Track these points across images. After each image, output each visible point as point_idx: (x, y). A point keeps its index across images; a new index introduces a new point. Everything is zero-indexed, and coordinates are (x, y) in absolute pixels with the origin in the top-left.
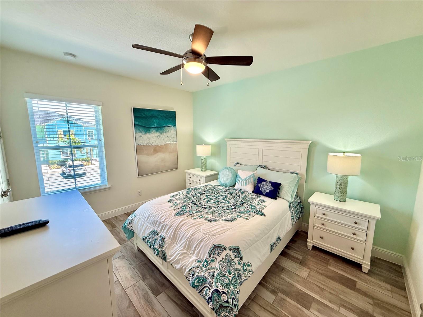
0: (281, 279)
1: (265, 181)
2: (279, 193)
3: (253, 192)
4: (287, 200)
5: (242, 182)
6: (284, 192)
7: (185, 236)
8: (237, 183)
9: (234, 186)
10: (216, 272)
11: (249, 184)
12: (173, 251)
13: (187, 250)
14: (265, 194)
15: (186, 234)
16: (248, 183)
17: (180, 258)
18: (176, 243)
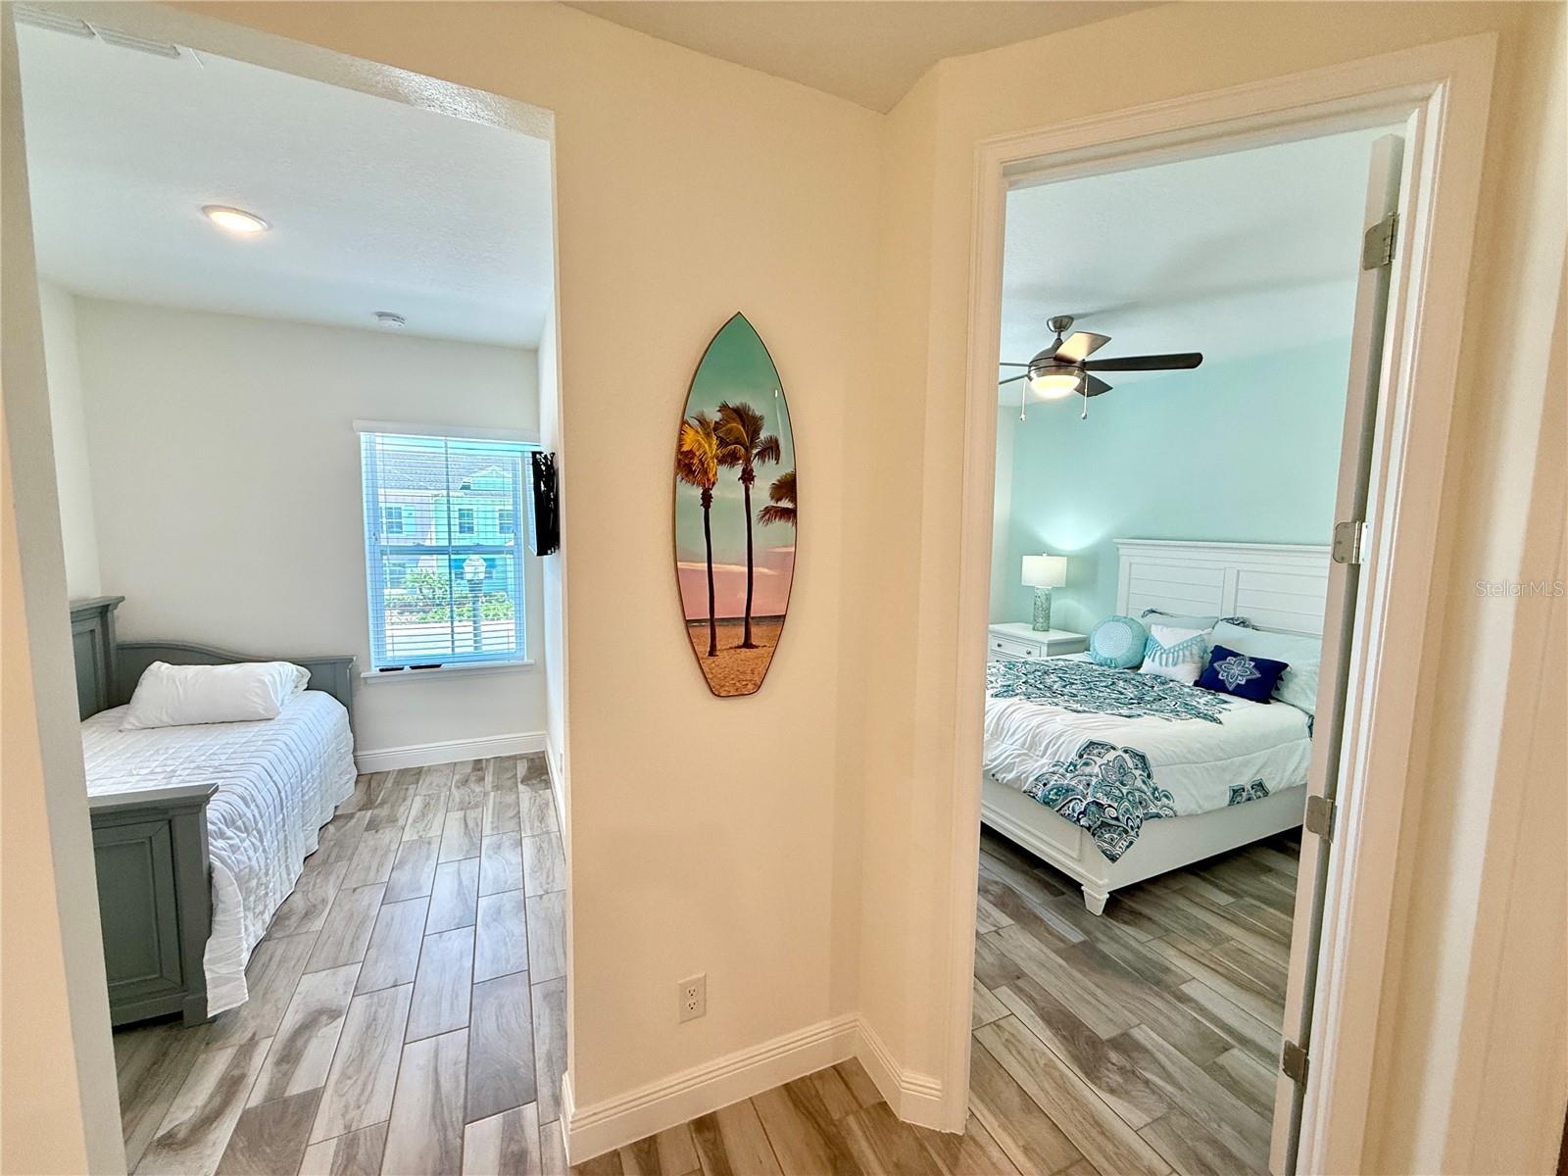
0: (1263, 882)
1: (1235, 655)
2: (1278, 689)
3: (1196, 684)
4: (1303, 710)
5: (1164, 656)
6: (1296, 689)
7: (1022, 727)
8: (1146, 658)
9: (1138, 667)
10: (1094, 781)
11: (1183, 661)
12: (996, 752)
13: (1029, 749)
14: (1234, 690)
15: (1024, 725)
16: (1181, 659)
17: (1015, 763)
18: (1001, 739)
